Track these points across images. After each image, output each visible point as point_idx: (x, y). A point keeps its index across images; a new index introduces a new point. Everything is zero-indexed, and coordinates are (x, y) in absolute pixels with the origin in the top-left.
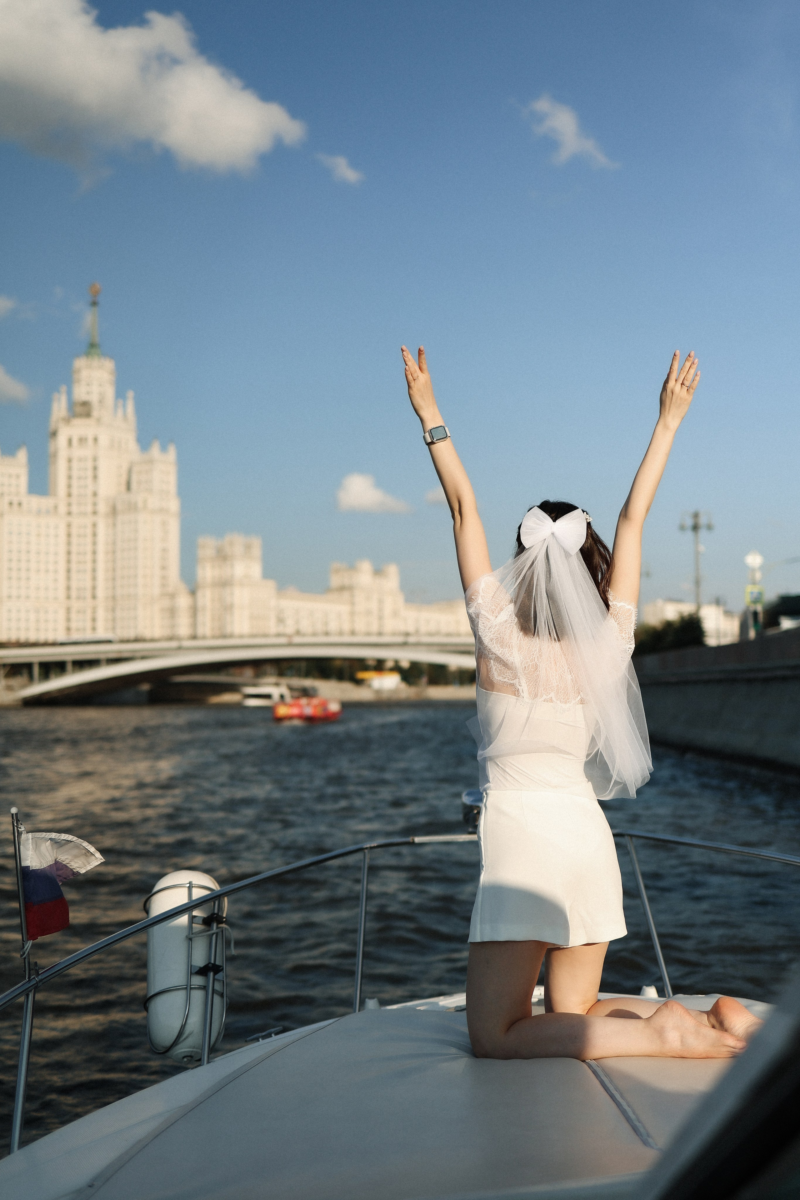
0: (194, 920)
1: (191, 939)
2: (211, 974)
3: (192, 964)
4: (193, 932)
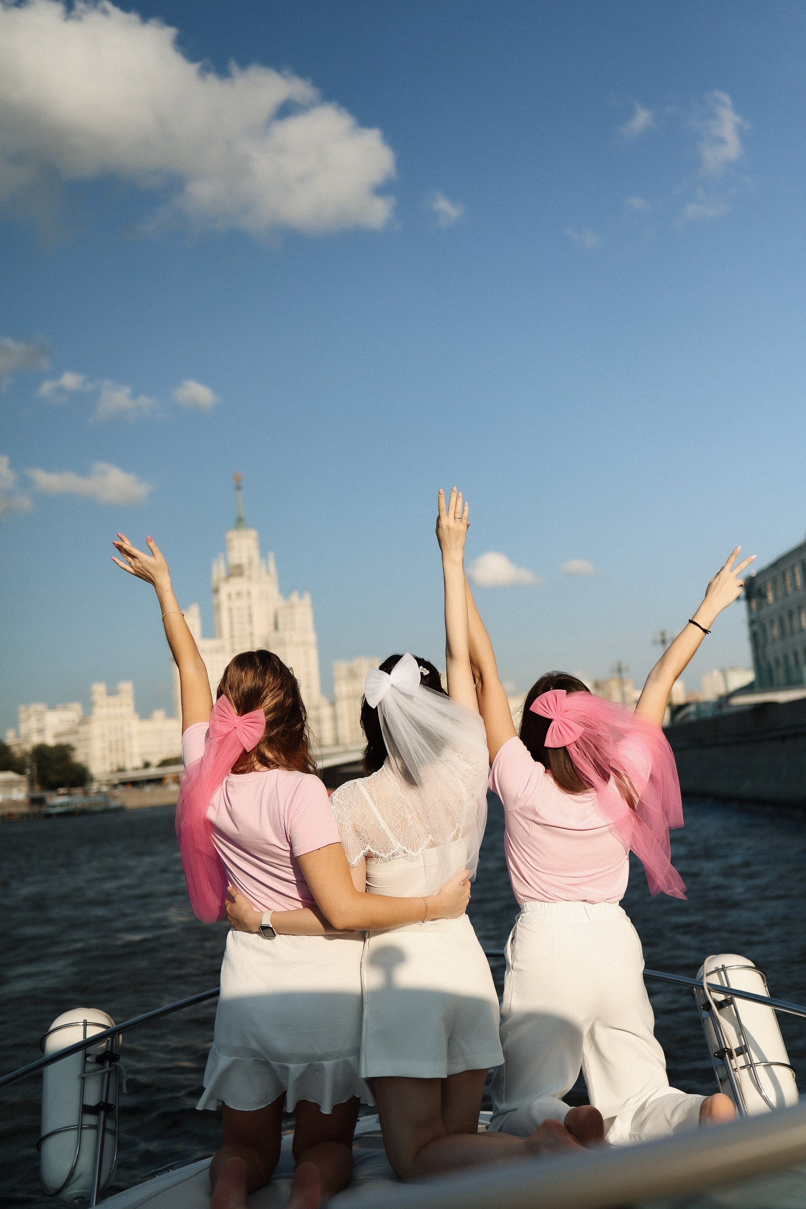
0: (87, 1058)
1: (83, 1078)
2: (102, 1113)
3: (84, 1104)
4: (86, 1071)
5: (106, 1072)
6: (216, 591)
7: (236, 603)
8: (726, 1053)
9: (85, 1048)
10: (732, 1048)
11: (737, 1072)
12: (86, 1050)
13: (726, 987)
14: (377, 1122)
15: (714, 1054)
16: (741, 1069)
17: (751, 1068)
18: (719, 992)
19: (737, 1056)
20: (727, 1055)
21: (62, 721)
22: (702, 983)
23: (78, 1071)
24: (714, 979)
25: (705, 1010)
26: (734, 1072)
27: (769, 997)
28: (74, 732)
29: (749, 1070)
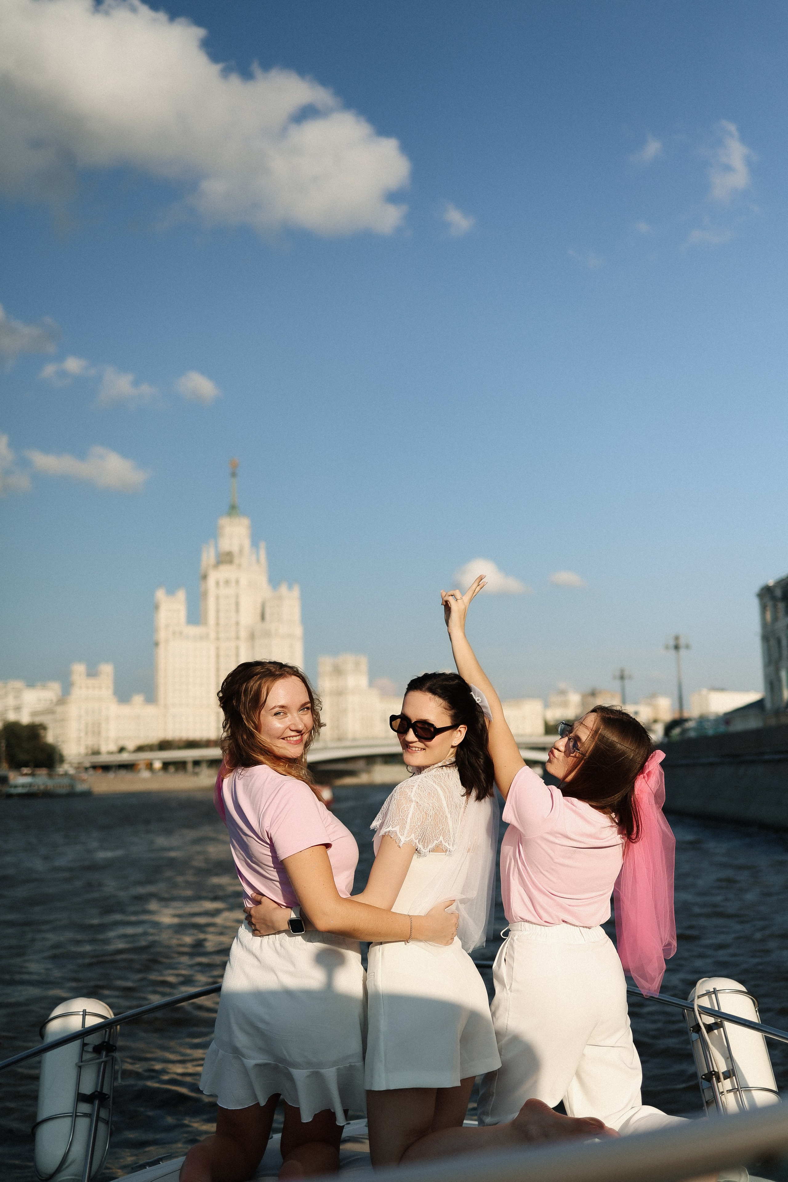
0: (85, 1048)
1: (80, 1067)
2: (97, 1102)
3: (79, 1092)
4: (83, 1060)
5: (102, 1062)
6: (205, 577)
7: (224, 591)
8: (714, 1076)
9: (83, 1038)
10: (719, 1071)
11: (724, 1096)
12: (83, 1039)
13: (717, 1010)
14: (366, 1126)
15: (702, 1076)
16: (727, 1093)
17: (738, 1092)
18: (709, 1015)
19: (725, 1079)
20: (714, 1078)
21: (40, 700)
22: (693, 1005)
23: (75, 1059)
24: (705, 1002)
25: (694, 1032)
26: (721, 1095)
27: (760, 1023)
28: (50, 711)
29: (735, 1093)
